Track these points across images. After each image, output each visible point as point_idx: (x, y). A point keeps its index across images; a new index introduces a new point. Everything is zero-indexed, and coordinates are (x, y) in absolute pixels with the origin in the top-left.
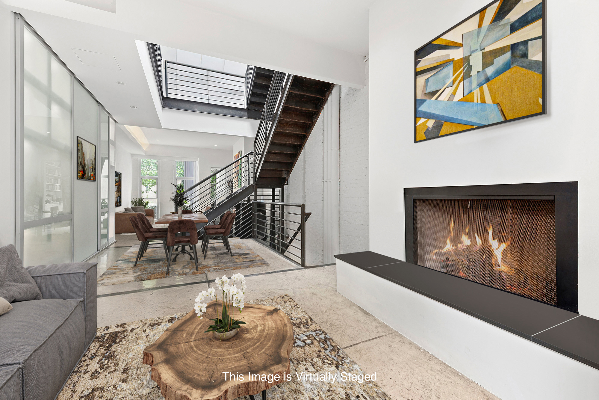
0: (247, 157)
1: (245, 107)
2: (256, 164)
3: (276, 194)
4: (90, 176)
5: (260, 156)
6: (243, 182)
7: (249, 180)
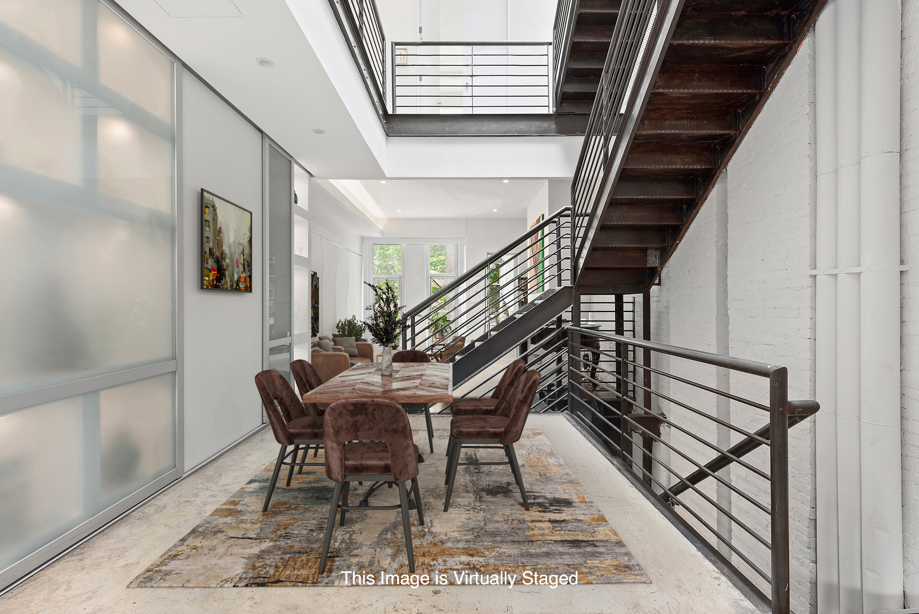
0: (555, 222)
1: (551, 110)
2: (577, 237)
3: (627, 307)
4: (238, 282)
5: (587, 219)
6: (548, 279)
7: (559, 276)
